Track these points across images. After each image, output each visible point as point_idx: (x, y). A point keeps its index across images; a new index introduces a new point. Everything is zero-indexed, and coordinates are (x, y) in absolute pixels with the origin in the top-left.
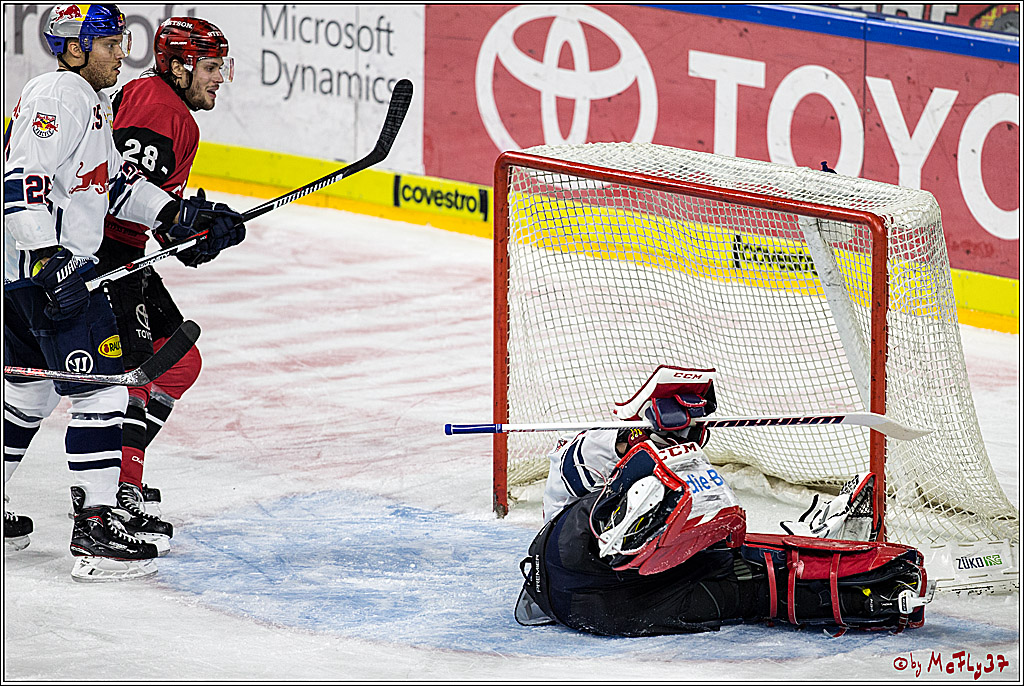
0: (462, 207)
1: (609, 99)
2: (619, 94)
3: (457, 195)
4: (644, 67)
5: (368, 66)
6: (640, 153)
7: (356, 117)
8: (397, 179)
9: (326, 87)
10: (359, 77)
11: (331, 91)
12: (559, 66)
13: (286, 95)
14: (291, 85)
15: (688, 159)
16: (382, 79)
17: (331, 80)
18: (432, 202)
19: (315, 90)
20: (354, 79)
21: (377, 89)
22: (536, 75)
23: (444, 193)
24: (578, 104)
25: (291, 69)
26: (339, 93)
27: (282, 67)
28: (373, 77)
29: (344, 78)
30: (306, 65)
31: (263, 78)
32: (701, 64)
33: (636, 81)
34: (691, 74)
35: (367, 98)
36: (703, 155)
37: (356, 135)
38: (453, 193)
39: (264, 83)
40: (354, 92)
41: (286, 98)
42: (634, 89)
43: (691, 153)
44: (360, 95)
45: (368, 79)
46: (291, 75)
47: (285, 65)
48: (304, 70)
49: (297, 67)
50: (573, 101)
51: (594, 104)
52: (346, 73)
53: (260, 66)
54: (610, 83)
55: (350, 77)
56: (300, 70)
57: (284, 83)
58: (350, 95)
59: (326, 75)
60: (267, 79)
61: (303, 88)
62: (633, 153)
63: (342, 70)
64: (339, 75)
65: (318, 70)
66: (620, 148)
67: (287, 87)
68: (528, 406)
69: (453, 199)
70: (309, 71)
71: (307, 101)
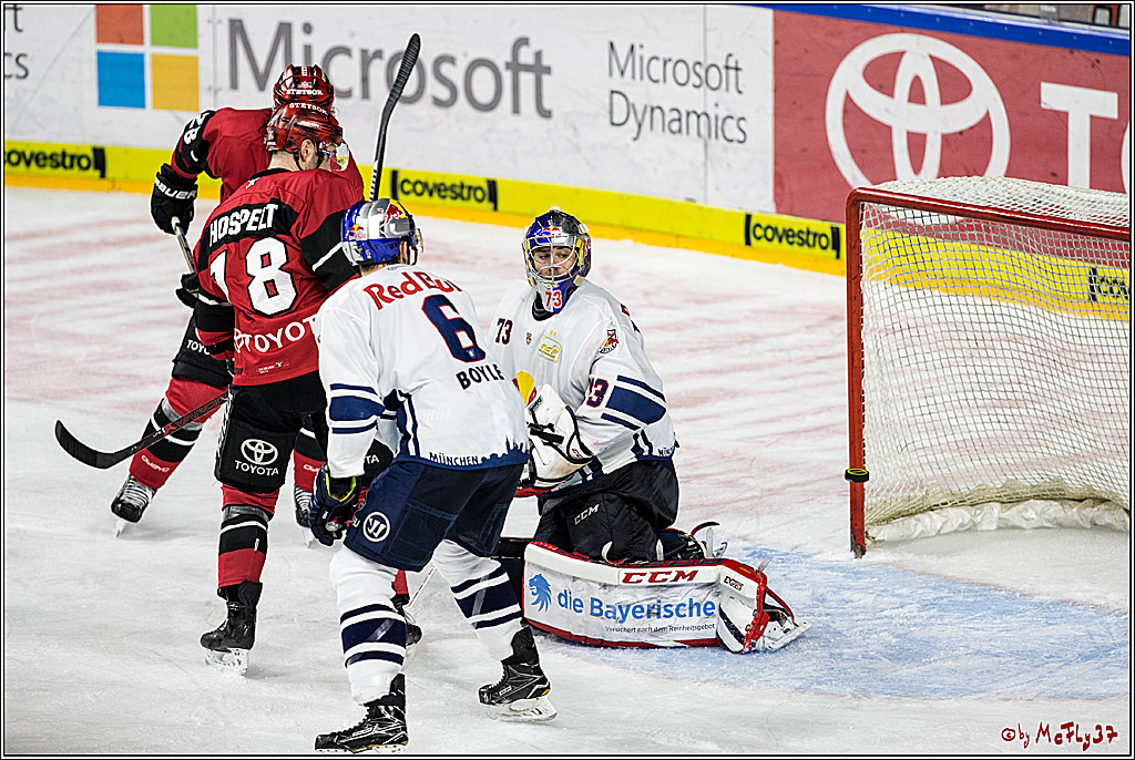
0: (814, 245)
1: (961, 133)
2: (972, 128)
3: (808, 232)
4: (995, 100)
5: (716, 105)
6: (994, 187)
7: (706, 156)
8: (748, 217)
9: (675, 126)
10: (707, 115)
11: (680, 131)
12: (910, 101)
13: (635, 135)
14: (640, 126)
15: (1042, 193)
16: (731, 117)
17: (679, 120)
18: (784, 240)
19: (663, 130)
20: (703, 118)
21: (726, 128)
22: (887, 110)
23: (796, 230)
24: (929, 139)
25: (640, 109)
26: (688, 132)
27: (630, 107)
28: (722, 116)
29: (693, 118)
30: (655, 105)
31: (611, 118)
32: (1053, 96)
33: (988, 114)
34: (1043, 106)
35: (717, 137)
36: (1058, 188)
37: (706, 174)
38: (805, 230)
39: (613, 124)
40: (704, 131)
41: (635, 139)
42: (986, 122)
43: (1045, 186)
44: (709, 135)
45: (717, 118)
46: (640, 116)
47: (633, 105)
48: (652, 110)
49: (646, 107)
50: (924, 136)
51: (945, 137)
52: (695, 112)
53: (608, 107)
54: (962, 116)
55: (699, 117)
56: (649, 110)
57: (632, 123)
58: (699, 134)
59: (676, 115)
60: (615, 121)
61: (652, 128)
62: (986, 187)
63: (690, 109)
64: (688, 114)
65: (666, 110)
66: (973, 182)
67: (636, 128)
68: (884, 444)
69: (804, 237)
70: (657, 112)
71: (656, 141)
